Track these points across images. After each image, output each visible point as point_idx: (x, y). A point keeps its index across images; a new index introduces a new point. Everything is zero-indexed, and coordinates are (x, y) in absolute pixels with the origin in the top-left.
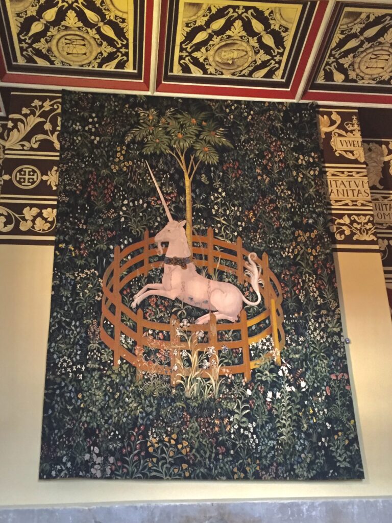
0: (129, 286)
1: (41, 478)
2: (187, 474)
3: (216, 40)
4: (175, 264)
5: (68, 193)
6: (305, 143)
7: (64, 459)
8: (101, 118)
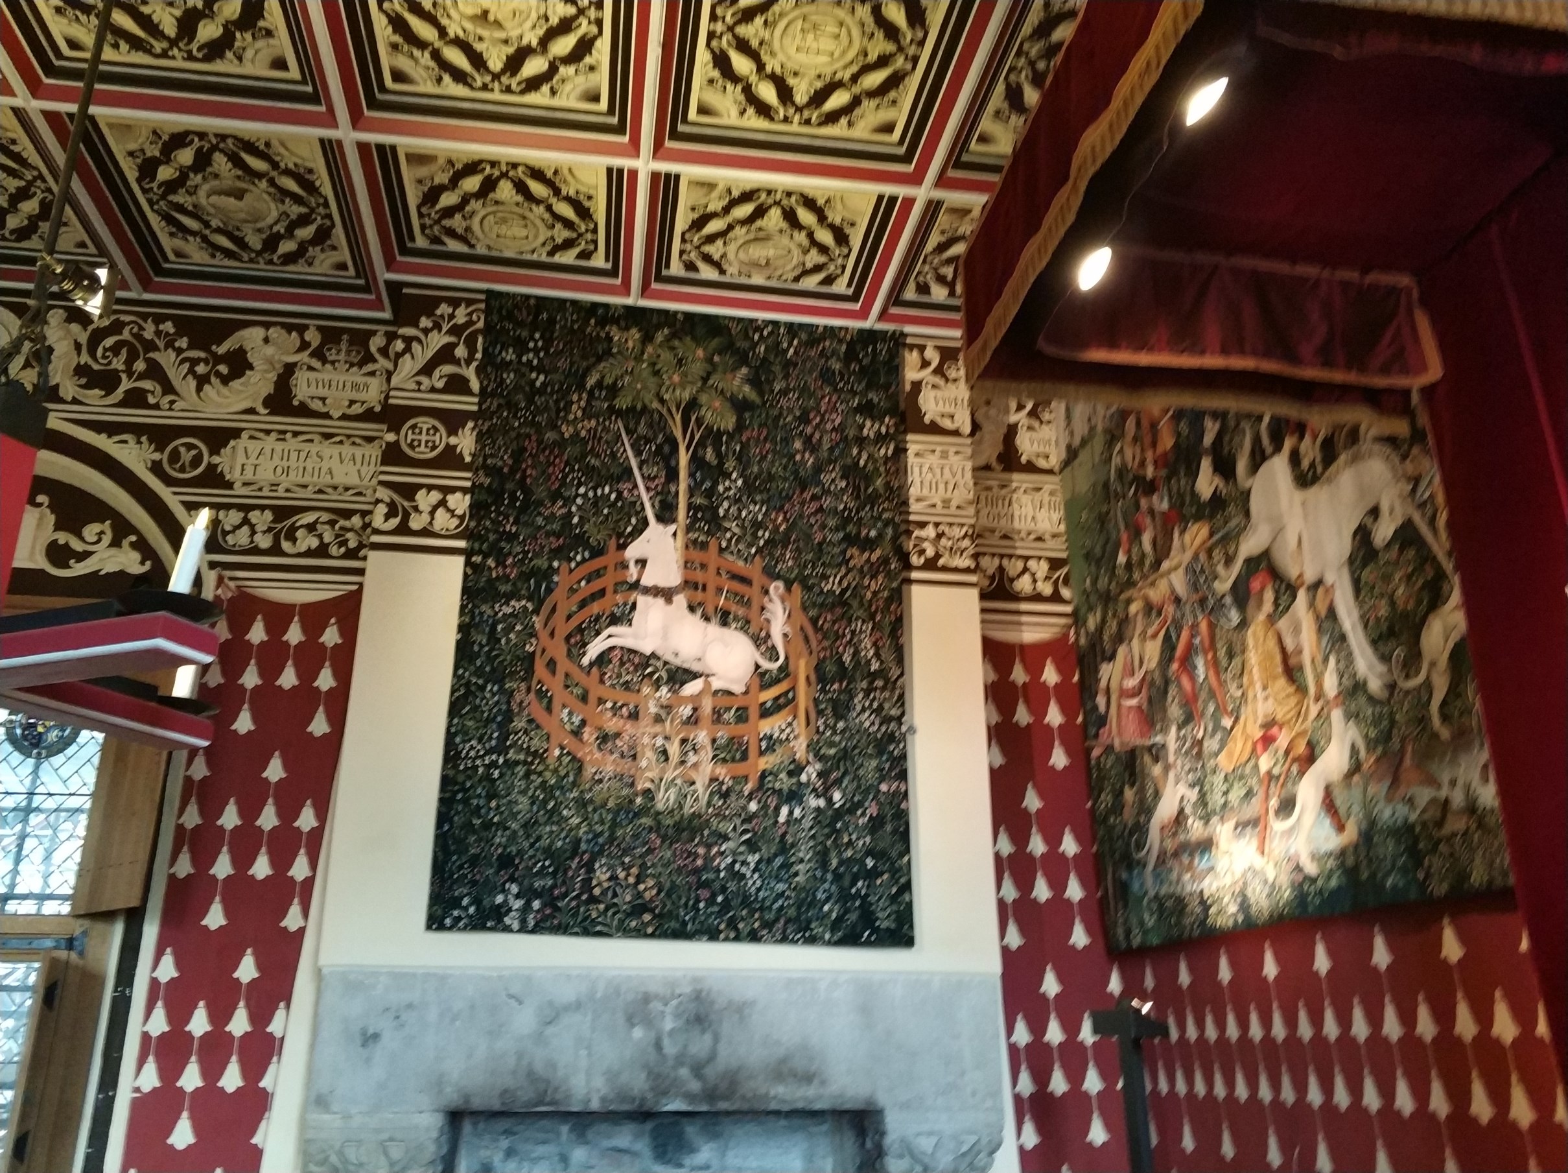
0: (580, 630)
1: (429, 927)
2: (650, 930)
3: (739, 231)
4: (656, 596)
5: (490, 471)
6: (876, 400)
7: (465, 902)
8: (548, 342)
